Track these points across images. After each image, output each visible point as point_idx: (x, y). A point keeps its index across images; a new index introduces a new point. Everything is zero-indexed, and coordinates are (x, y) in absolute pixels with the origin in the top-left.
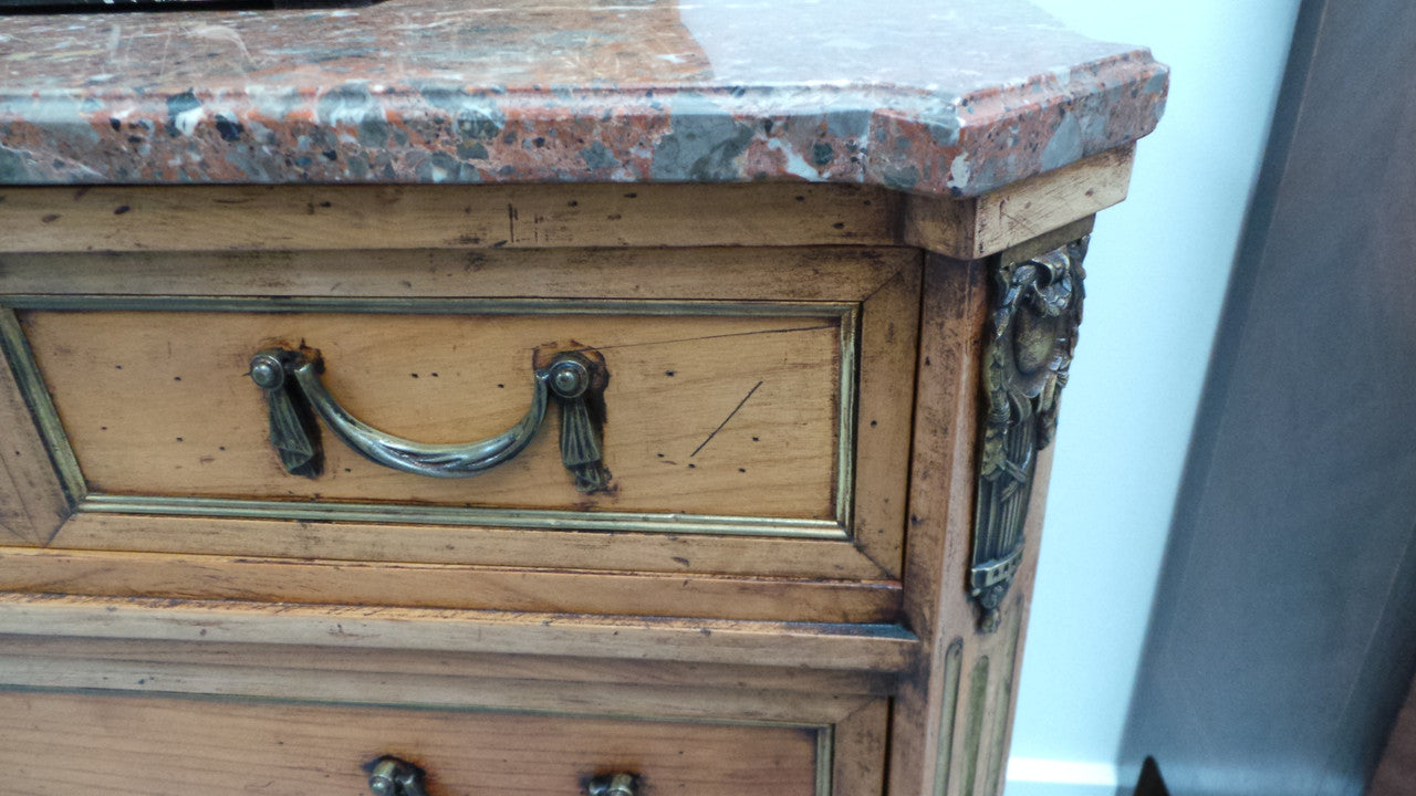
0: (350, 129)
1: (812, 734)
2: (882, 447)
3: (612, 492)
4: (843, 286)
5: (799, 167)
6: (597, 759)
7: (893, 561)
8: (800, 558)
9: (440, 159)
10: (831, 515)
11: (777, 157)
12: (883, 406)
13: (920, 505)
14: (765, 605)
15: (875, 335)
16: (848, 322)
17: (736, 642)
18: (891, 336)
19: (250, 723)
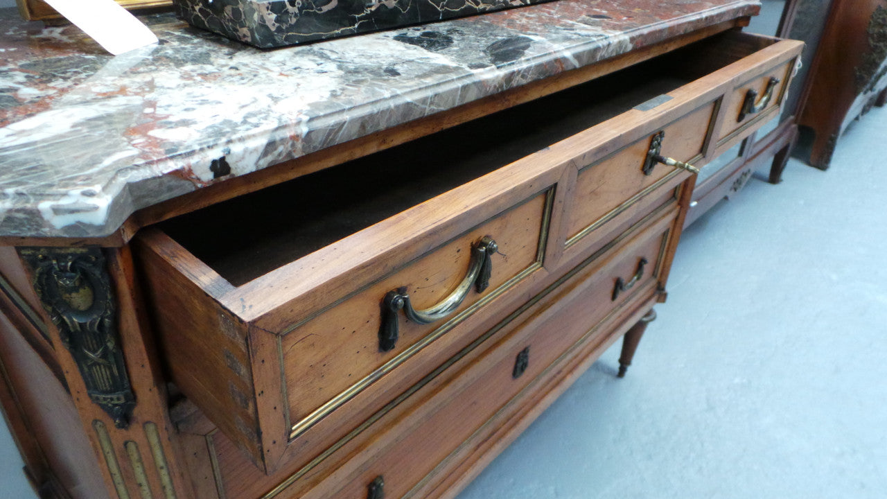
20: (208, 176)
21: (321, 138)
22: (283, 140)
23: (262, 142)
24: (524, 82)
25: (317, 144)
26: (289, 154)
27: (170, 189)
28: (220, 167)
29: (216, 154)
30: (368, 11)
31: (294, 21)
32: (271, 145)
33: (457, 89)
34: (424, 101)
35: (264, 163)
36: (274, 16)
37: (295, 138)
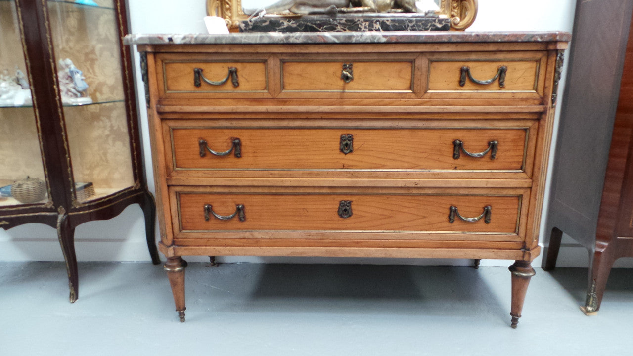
0: (491, 35)
1: (525, 130)
2: (542, 77)
3: (504, 87)
4: (539, 56)
5: (539, 39)
6: (490, 138)
7: (541, 94)
8: (529, 96)
9: (500, 38)
10: (533, 89)
11: (537, 38)
12: (542, 72)
13: (547, 85)
14: (524, 103)
15: (542, 63)
16: (538, 61)
17: (521, 108)
18: (544, 63)
19: (437, 134)
20: (167, 41)
21: (200, 39)
22: (188, 37)
23: (182, 36)
24: (298, 41)
25: (199, 41)
26: (190, 41)
27: (157, 41)
28: (170, 39)
29: (170, 36)
30: (283, 27)
31: (251, 27)
32: (185, 38)
33: (257, 36)
34: (242, 37)
35: (183, 42)
36: (244, 25)
37: (192, 37)
